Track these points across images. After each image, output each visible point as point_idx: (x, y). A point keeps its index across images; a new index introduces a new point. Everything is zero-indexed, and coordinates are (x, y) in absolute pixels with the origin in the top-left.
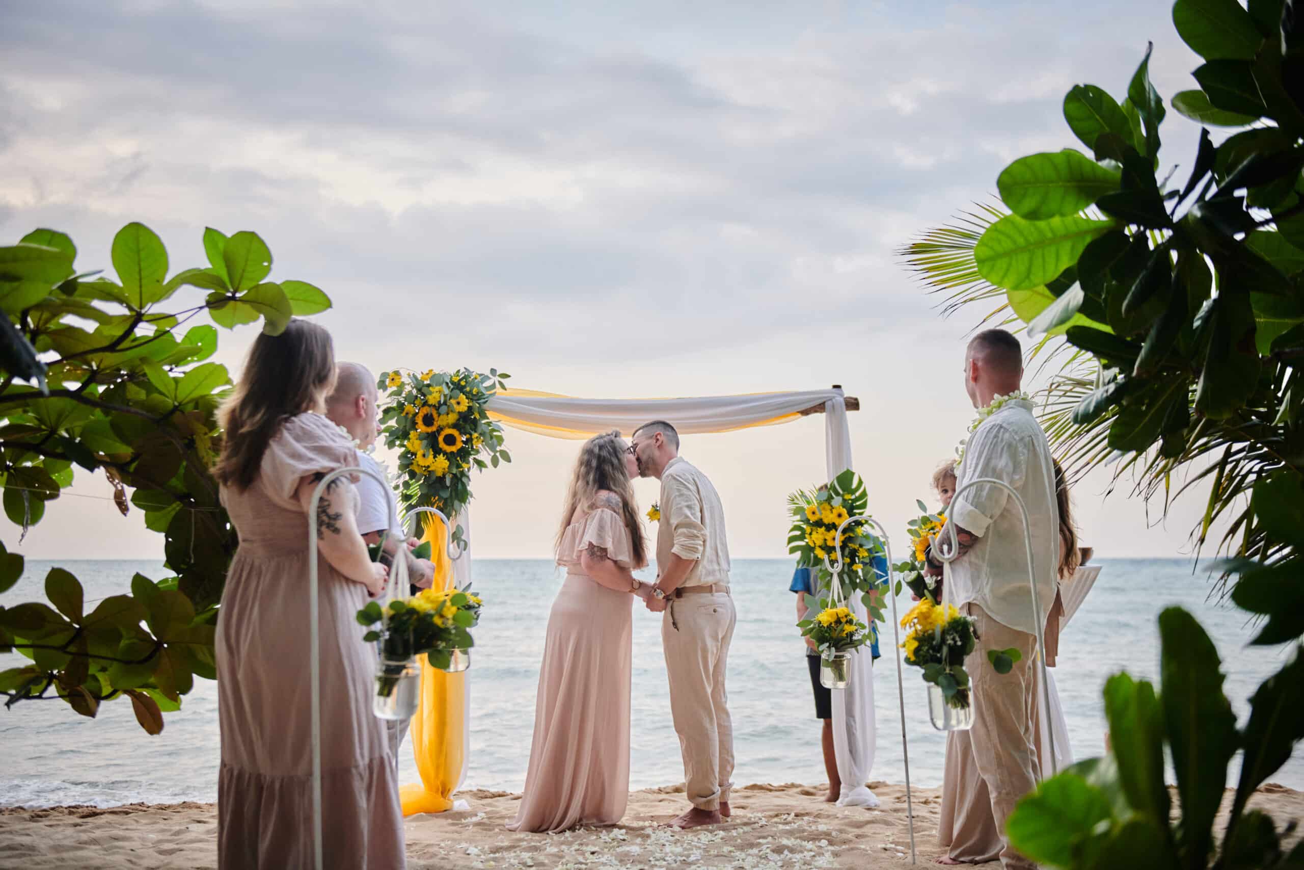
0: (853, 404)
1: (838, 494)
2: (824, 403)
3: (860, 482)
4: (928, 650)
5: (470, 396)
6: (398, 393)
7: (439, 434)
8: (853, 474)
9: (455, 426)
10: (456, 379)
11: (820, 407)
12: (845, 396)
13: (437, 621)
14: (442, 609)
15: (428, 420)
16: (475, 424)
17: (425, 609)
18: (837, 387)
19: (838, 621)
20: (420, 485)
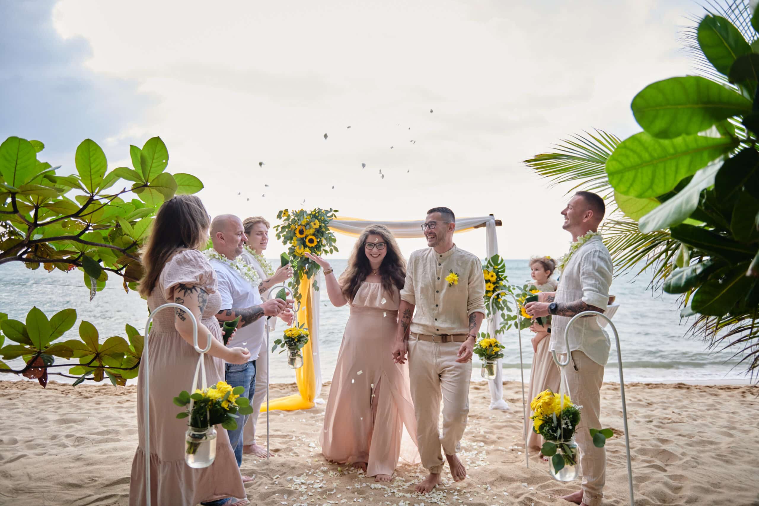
0: (499, 223)
1: (491, 265)
2: (485, 223)
3: (502, 260)
4: (548, 430)
5: (320, 220)
6: (288, 219)
7: (306, 239)
8: (499, 256)
9: (314, 235)
10: (314, 213)
11: (484, 225)
12: (496, 219)
13: (225, 405)
14: (228, 397)
15: (301, 232)
16: (322, 234)
17: (216, 398)
18: (491, 215)
19: (491, 346)
20: (298, 262)
